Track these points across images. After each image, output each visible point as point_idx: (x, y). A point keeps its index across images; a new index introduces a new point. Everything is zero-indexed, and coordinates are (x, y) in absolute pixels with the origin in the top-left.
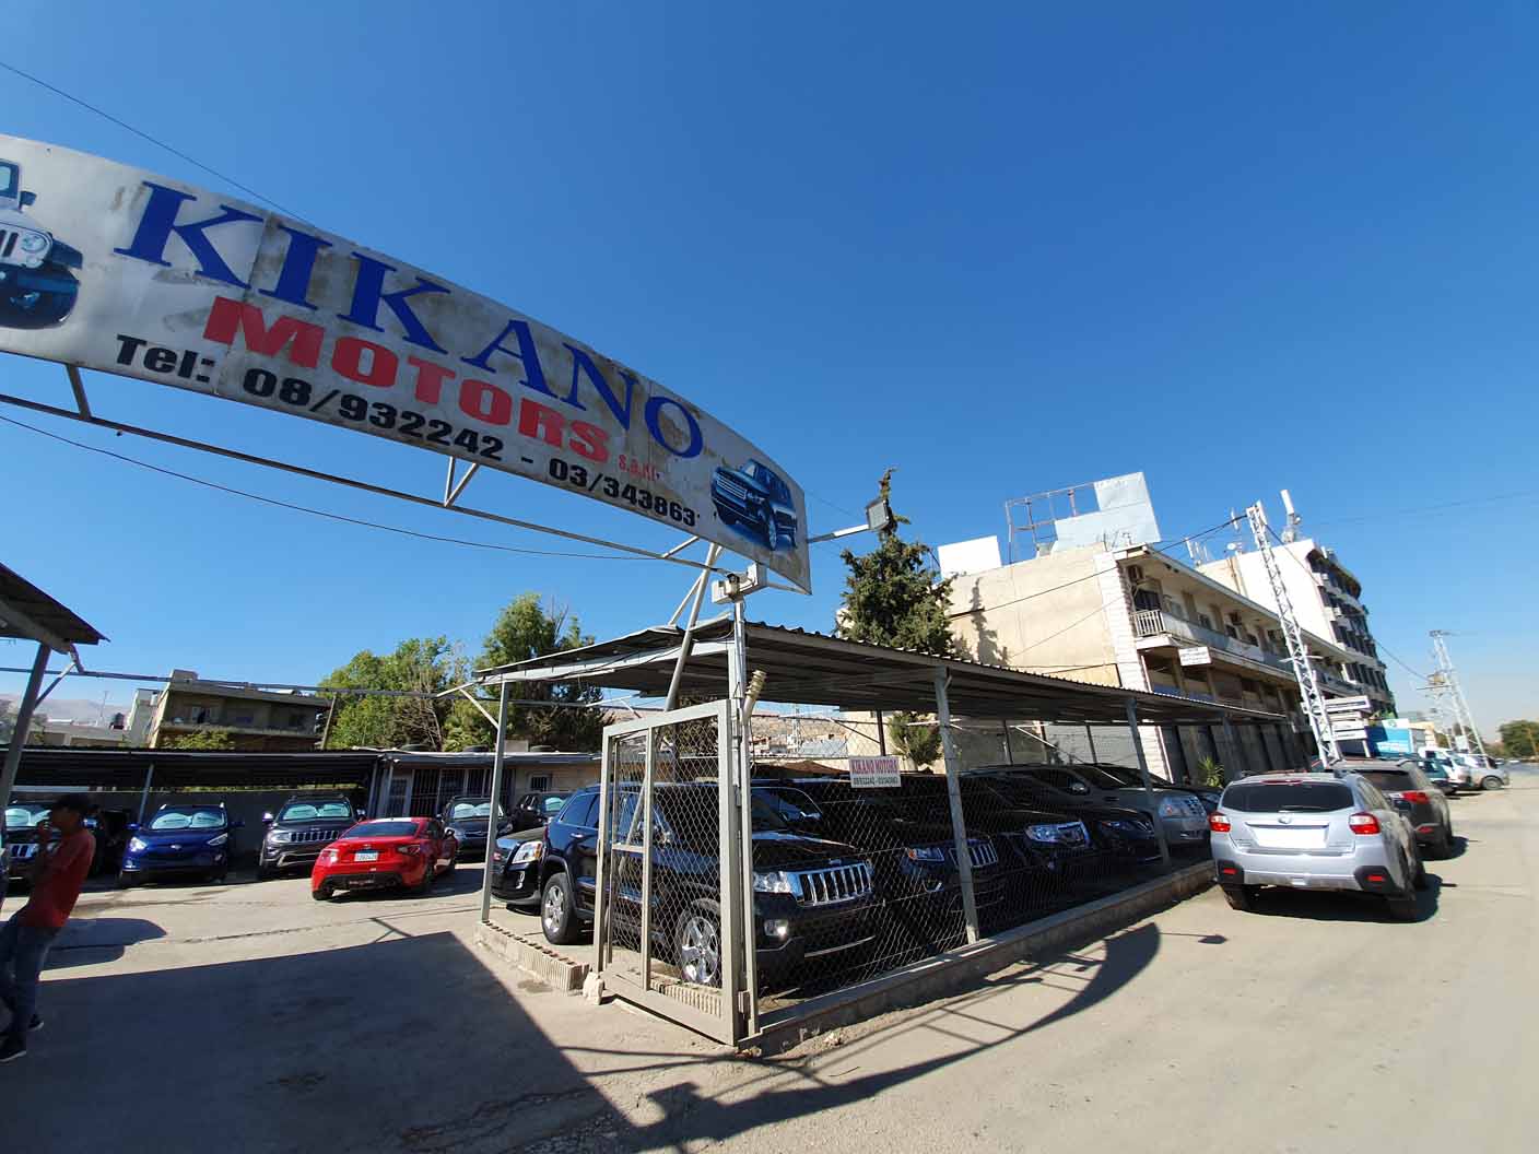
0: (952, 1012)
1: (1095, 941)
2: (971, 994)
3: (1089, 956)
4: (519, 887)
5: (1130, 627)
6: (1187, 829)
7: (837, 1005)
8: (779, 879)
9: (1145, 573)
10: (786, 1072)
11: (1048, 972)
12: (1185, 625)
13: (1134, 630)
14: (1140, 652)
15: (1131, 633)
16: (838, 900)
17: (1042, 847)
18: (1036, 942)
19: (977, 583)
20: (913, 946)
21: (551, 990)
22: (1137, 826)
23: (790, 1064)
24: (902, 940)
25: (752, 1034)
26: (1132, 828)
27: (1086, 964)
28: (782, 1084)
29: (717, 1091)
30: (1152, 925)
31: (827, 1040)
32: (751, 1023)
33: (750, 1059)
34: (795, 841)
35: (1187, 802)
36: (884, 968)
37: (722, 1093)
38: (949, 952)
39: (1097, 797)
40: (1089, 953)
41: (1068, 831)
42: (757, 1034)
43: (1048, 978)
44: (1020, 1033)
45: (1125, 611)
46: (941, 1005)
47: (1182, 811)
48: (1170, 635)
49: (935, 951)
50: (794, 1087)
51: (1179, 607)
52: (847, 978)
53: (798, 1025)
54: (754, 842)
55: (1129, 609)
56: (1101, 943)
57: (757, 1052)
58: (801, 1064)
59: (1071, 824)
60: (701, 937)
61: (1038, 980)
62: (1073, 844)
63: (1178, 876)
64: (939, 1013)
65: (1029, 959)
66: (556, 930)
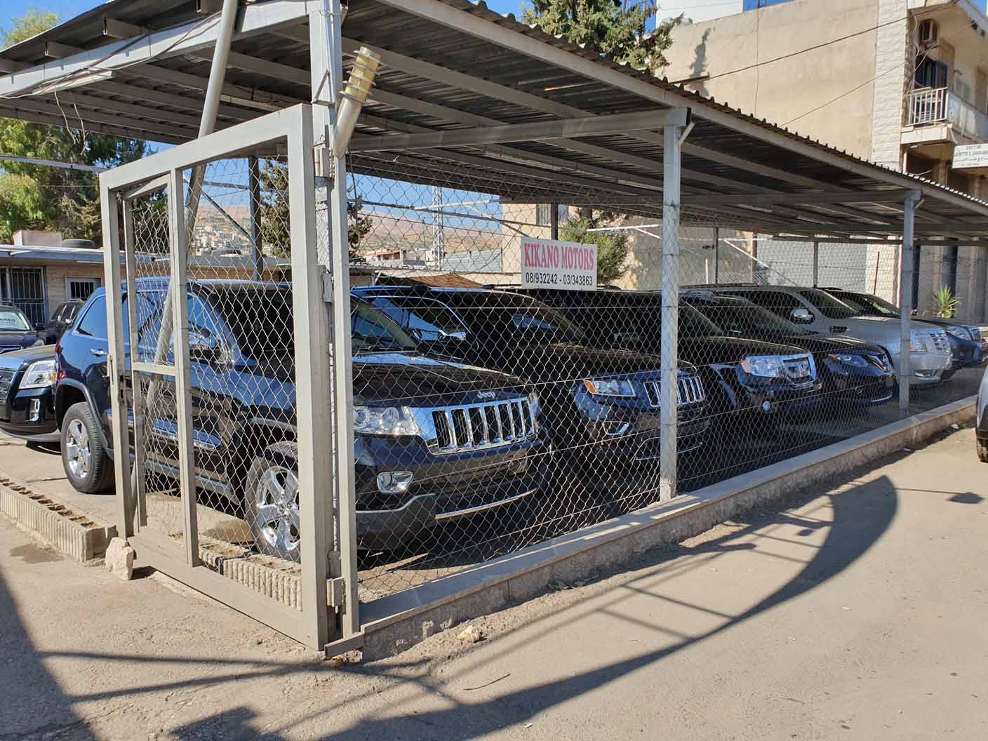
0: (640, 591)
1: (817, 497)
2: (663, 565)
3: (811, 516)
4: (34, 420)
5: (901, 112)
6: (924, 367)
7: (478, 588)
8: (402, 417)
9: (941, 34)
10: (397, 685)
11: (762, 536)
12: (971, 114)
13: (905, 117)
14: (904, 147)
15: (900, 119)
16: (487, 445)
17: (758, 383)
18: (750, 499)
19: (704, 38)
20: (589, 505)
21: (62, 559)
22: (871, 361)
23: (406, 672)
24: (575, 498)
25: (348, 633)
26: (866, 364)
27: (809, 527)
28: (390, 706)
29: (286, 720)
30: (884, 479)
31: (462, 635)
32: (347, 620)
33: (346, 667)
34: (428, 367)
35: (933, 335)
36: (545, 534)
37: (296, 723)
38: (636, 512)
39: (823, 326)
40: (812, 511)
41: (793, 365)
42: (358, 634)
43: (762, 544)
44: (735, 620)
45: (901, 87)
46: (623, 581)
47: (925, 346)
48: (950, 126)
49: (617, 511)
50: (409, 709)
51: (967, 89)
52: (495, 548)
53: (421, 616)
54: (356, 367)
55: (907, 85)
56: (824, 500)
57: (356, 656)
58: (423, 670)
59: (796, 357)
60: (283, 492)
61: (749, 546)
62: (798, 380)
63: (914, 421)
64: (623, 591)
65: (736, 518)
66: (84, 476)
